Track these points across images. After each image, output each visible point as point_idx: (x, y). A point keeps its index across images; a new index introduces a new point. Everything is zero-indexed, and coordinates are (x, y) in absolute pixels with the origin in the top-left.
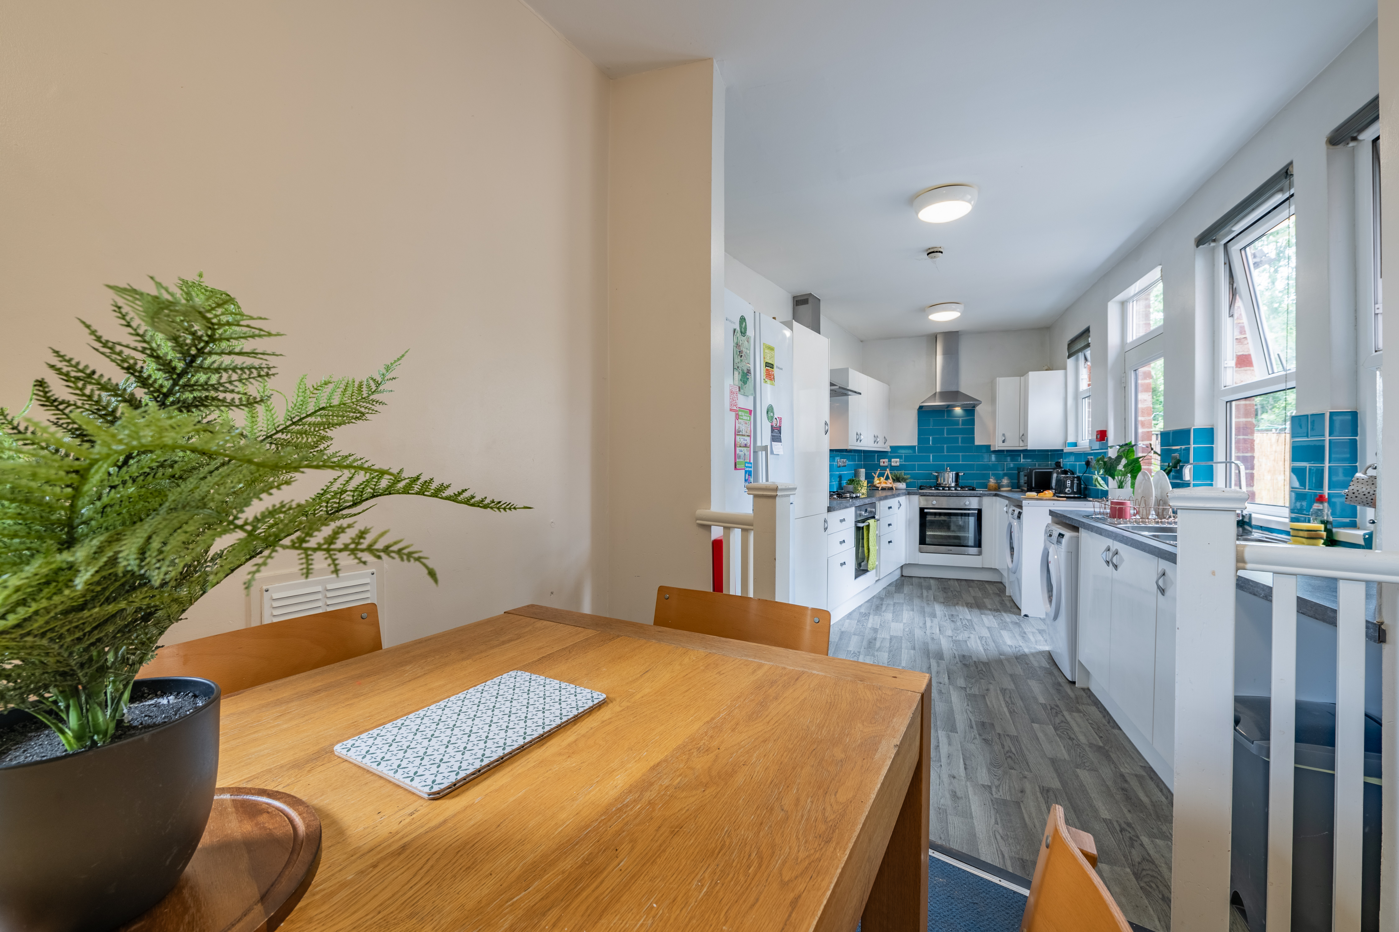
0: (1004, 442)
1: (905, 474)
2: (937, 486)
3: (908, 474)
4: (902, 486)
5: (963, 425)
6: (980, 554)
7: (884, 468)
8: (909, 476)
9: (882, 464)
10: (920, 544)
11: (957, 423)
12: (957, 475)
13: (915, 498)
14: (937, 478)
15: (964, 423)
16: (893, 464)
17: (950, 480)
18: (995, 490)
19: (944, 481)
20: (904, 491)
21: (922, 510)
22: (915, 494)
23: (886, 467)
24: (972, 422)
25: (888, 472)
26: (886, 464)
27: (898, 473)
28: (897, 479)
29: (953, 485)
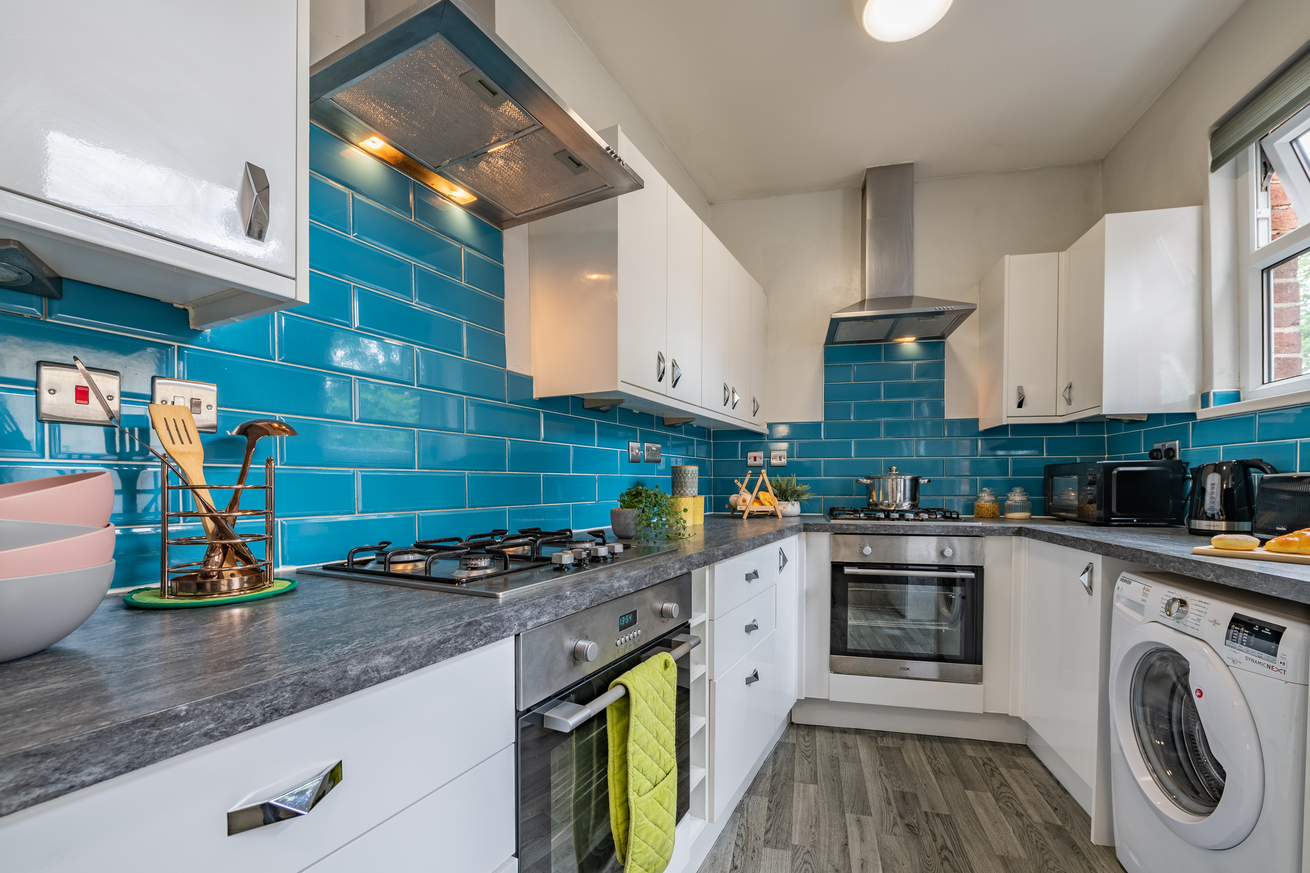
0: (1020, 405)
1: (798, 482)
2: (871, 510)
3: (805, 483)
4: (793, 508)
5: (917, 376)
6: (978, 679)
7: (757, 470)
8: (806, 487)
9: (751, 462)
10: (833, 651)
11: (906, 372)
12: (915, 482)
13: (823, 540)
14: (868, 490)
15: (923, 372)
16: (774, 462)
17: (900, 496)
18: (994, 517)
19: (886, 496)
20: (795, 522)
21: (837, 567)
22: (820, 528)
23: (761, 467)
24: (938, 370)
25: (764, 476)
26: (760, 462)
27: (782, 480)
28: (783, 495)
29: (906, 506)
